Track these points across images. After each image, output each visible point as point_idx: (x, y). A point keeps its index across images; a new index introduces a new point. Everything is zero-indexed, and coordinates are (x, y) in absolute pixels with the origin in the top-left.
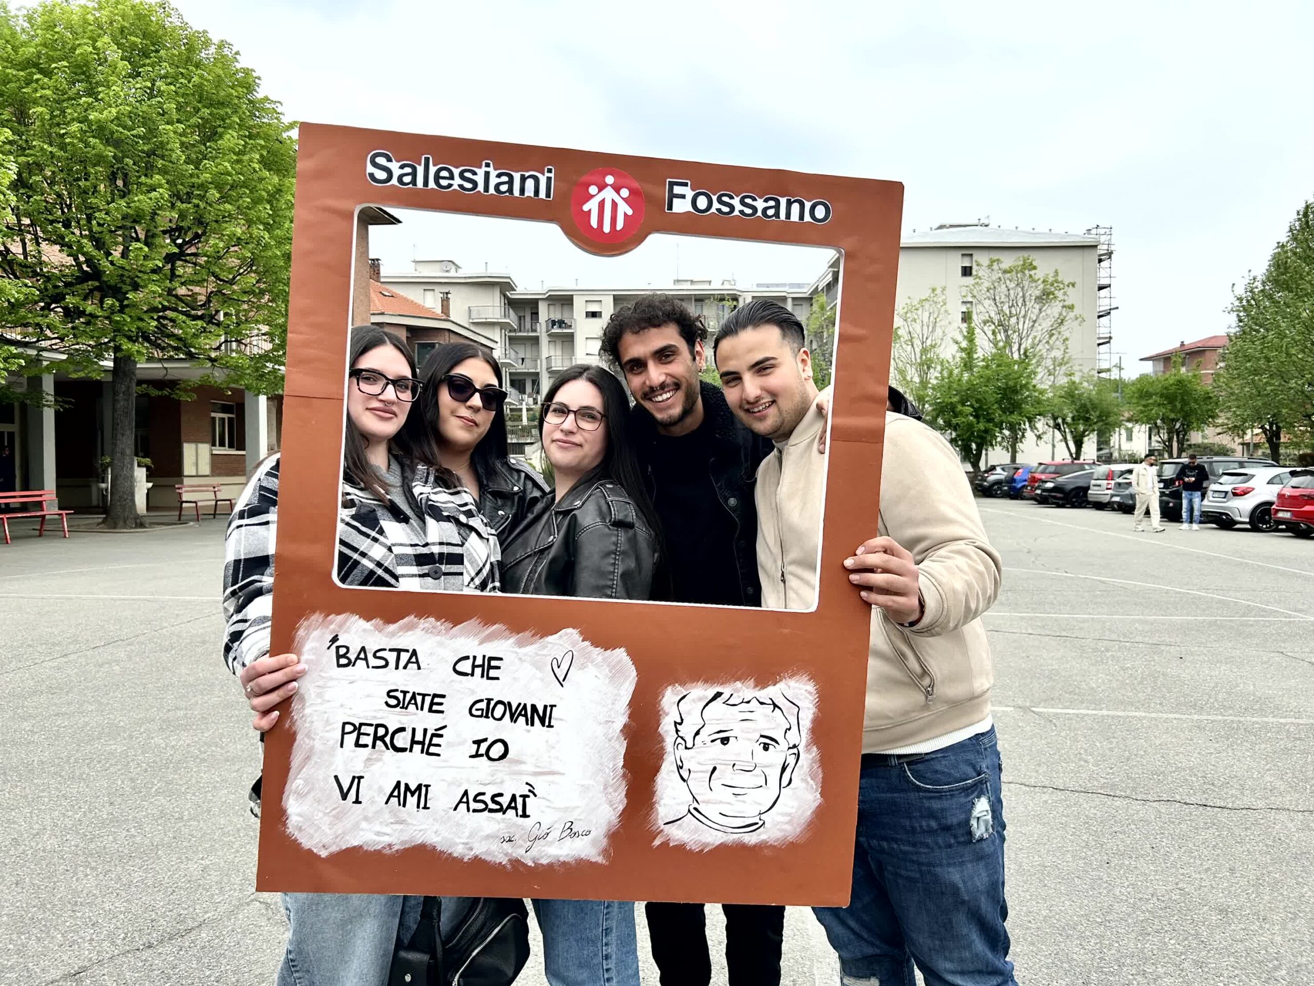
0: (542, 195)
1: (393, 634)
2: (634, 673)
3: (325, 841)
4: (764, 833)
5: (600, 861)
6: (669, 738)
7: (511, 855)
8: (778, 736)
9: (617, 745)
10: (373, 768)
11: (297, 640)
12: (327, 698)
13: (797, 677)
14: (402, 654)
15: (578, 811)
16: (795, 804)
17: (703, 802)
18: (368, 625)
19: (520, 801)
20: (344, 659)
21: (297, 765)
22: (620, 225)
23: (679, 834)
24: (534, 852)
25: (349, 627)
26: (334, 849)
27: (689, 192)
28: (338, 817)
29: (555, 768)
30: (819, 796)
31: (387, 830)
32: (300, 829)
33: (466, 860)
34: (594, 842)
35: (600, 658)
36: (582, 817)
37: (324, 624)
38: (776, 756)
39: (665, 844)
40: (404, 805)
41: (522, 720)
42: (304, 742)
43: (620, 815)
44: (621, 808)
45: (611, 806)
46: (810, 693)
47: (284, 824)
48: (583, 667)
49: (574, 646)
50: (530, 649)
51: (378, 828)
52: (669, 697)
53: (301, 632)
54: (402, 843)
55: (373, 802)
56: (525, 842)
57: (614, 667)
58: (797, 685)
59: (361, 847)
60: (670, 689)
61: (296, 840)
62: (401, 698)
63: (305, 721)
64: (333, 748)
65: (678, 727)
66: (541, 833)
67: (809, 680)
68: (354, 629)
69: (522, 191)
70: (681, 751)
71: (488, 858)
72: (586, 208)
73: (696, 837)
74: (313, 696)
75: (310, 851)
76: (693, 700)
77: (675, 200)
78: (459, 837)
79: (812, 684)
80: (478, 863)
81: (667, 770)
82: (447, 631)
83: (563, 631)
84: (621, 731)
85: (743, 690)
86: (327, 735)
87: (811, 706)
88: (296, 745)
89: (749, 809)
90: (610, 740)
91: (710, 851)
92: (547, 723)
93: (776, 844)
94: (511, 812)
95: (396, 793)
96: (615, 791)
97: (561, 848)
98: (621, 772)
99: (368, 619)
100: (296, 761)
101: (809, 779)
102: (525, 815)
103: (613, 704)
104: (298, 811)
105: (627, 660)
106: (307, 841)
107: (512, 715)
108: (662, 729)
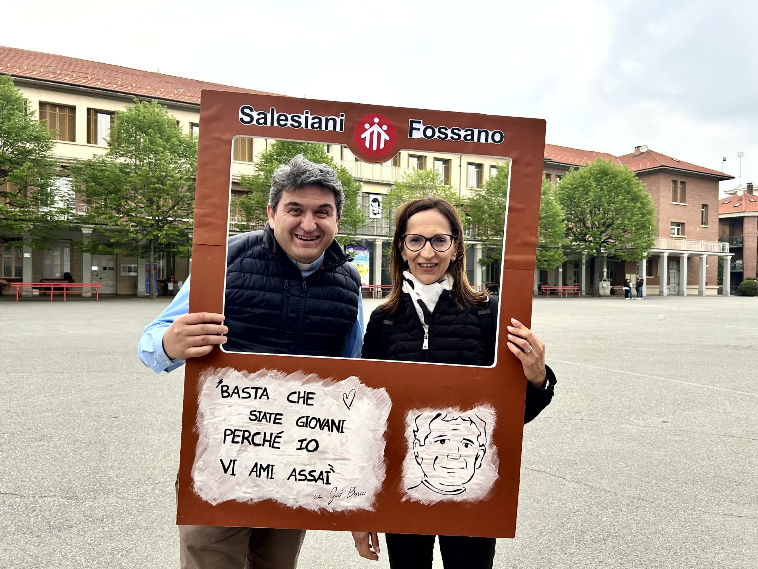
0: (338, 129)
1: (253, 379)
2: (390, 402)
3: (215, 497)
4: (465, 495)
5: (371, 510)
6: (411, 440)
7: (320, 505)
8: (474, 440)
9: (380, 443)
10: (243, 455)
11: (199, 382)
12: (216, 415)
13: (485, 405)
14: (259, 390)
15: (359, 481)
16: (483, 478)
17: (430, 477)
18: (239, 374)
19: (325, 474)
21: (199, 453)
22: (382, 146)
23: (416, 495)
24: (333, 505)
25: (228, 375)
26: (220, 501)
27: (422, 127)
28: (223, 482)
29: (345, 456)
30: (497, 474)
31: (250, 490)
32: (201, 490)
33: (294, 508)
34: (367, 500)
35: (371, 393)
36: (361, 484)
37: (215, 373)
38: (473, 450)
39: (408, 501)
40: (259, 477)
41: (326, 428)
42: (203, 440)
43: (382, 484)
44: (383, 479)
45: (377, 477)
46: (492, 414)
47: (192, 487)
48: (361, 399)
49: (356, 387)
50: (330, 388)
51: (244, 489)
52: (411, 416)
53: (202, 378)
54: (258, 498)
55: (242, 474)
56: (328, 499)
57: (378, 399)
58: (484, 410)
59: (235, 500)
60: (411, 411)
61: (199, 496)
62: (258, 416)
63: (204, 428)
64: (219, 444)
65: (416, 433)
66: (337, 493)
67: (492, 407)
68: (231, 376)
69: (327, 127)
70: (418, 448)
71: (307, 507)
72: (363, 136)
73: (426, 497)
74: (208, 414)
75: (206, 502)
76: (425, 418)
77: (414, 132)
78: (291, 495)
79: (493, 409)
80: (301, 510)
81: (409, 457)
82: (284, 377)
83: (350, 377)
84: (383, 435)
85: (453, 413)
86: (216, 436)
87: (493, 421)
88: (199, 441)
89: (456, 481)
90: (376, 441)
91: (434, 505)
92: (340, 431)
93: (472, 501)
94: (320, 481)
95: (255, 470)
96: (379, 470)
97: (348, 502)
98: (382, 459)
99: (239, 371)
100: (198, 451)
101: (492, 464)
102: (328, 483)
103: (378, 420)
104: (200, 479)
105: (386, 395)
106: (205, 496)
107: (320, 426)
108: (406, 435)
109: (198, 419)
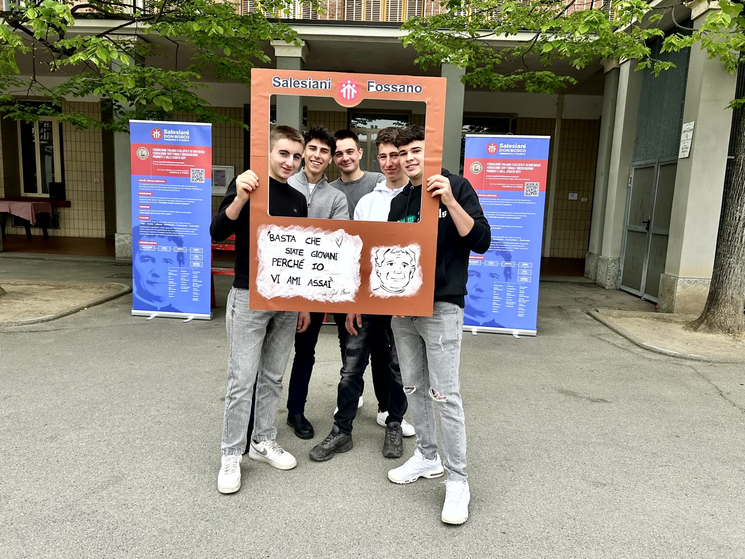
0: (328, 88)
1: (287, 231)
2: (362, 243)
3: (270, 294)
5: (353, 301)
7: (325, 299)
8: (408, 262)
9: (357, 265)
10: (282, 272)
11: (258, 233)
12: (268, 251)
13: (414, 243)
14: (290, 237)
15: (346, 286)
16: (414, 284)
17: (385, 283)
18: (279, 228)
19: (328, 283)
20: (272, 238)
21: (260, 271)
22: (353, 97)
23: (377, 293)
24: (333, 299)
25: (273, 229)
26: (272, 297)
27: (375, 85)
28: (273, 287)
29: (338, 272)
30: (422, 281)
31: (287, 291)
32: (261, 291)
33: (312, 301)
34: (351, 296)
35: (351, 239)
36: (347, 288)
37: (266, 228)
38: (408, 269)
39: (373, 296)
40: (292, 284)
41: (327, 258)
42: (262, 264)
43: (359, 287)
44: (359, 285)
45: (356, 284)
46: (418, 249)
47: (257, 289)
48: (346, 241)
49: (343, 235)
50: (329, 236)
51: (285, 291)
52: (373, 251)
53: (259, 230)
54: (292, 295)
55: (283, 283)
56: (330, 295)
57: (355, 241)
58: (414, 246)
59: (280, 296)
60: (373, 248)
61: (261, 294)
63: (262, 258)
64: (270, 266)
65: (377, 260)
66: (335, 292)
67: (418, 244)
68: (275, 229)
69: (321, 87)
70: (378, 268)
71: (319, 300)
72: (342, 91)
73: (383, 294)
74: (264, 250)
75: (265, 297)
76: (381, 251)
77: (370, 87)
78: (310, 294)
79: (419, 246)
80: (315, 300)
82: (303, 230)
83: (339, 230)
84: (359, 261)
85: (397, 248)
86: (268, 262)
87: (419, 253)
88: (259, 265)
89: (400, 285)
90: (355, 264)
92: (335, 259)
93: (409, 296)
94: (325, 286)
95: (290, 280)
96: (357, 280)
97: (341, 297)
98: (359, 274)
99: (279, 226)
101: (419, 276)
102: (329, 287)
103: (356, 253)
104: (261, 285)
105: (360, 239)
106: (264, 294)
107: (324, 256)
108: (371, 260)
109: (258, 253)
